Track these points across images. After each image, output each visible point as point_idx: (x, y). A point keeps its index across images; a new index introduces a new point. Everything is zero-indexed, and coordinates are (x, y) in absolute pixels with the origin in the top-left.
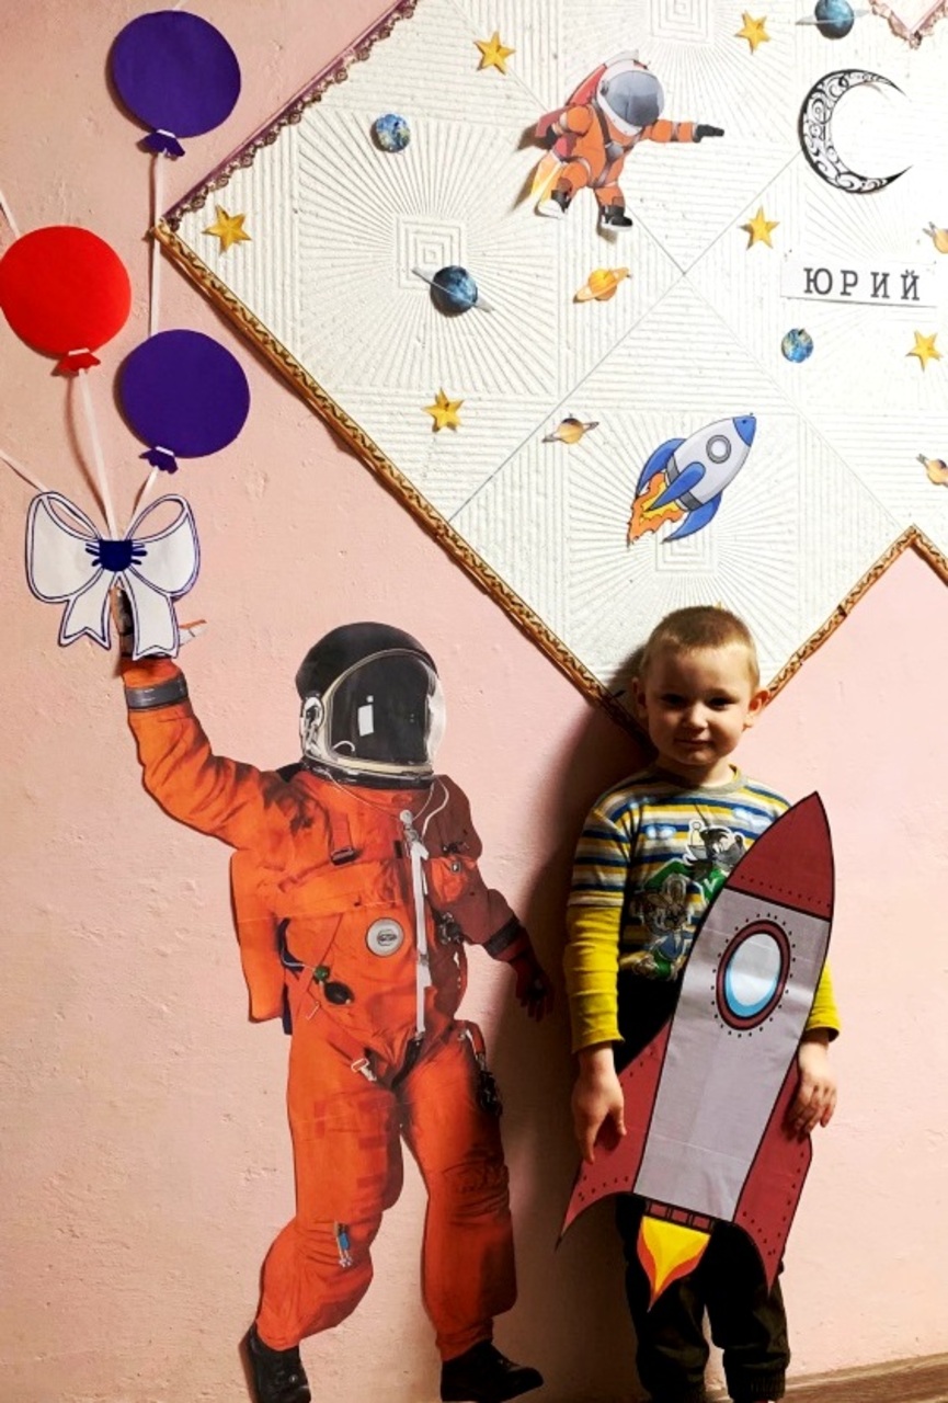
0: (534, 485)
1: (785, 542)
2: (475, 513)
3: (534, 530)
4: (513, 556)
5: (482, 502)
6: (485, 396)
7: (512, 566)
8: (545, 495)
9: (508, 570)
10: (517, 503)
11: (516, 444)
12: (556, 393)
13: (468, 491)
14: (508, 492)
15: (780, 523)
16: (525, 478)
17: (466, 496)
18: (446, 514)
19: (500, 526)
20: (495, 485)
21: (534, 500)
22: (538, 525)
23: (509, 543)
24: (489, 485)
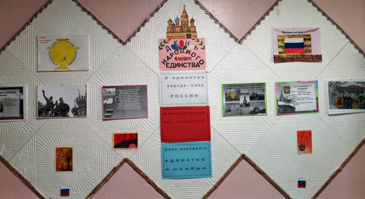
0: (28, 153)
1: (92, 163)
2: (14, 159)
3: (28, 163)
4: (23, 169)
5: (16, 157)
6: (17, 134)
7: (23, 171)
8: (31, 155)
9: (22, 173)
10: (24, 157)
11: (24, 144)
12: (33, 132)
13: (13, 155)
14: (22, 154)
15: (90, 159)
16: (26, 151)
17: (12, 156)
18: (7, 160)
19: (20, 162)
20: (19, 153)
21: (28, 156)
22: (29, 162)
23: (22, 166)
24: (18, 154)
